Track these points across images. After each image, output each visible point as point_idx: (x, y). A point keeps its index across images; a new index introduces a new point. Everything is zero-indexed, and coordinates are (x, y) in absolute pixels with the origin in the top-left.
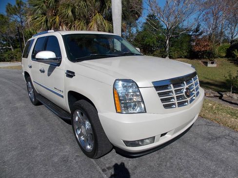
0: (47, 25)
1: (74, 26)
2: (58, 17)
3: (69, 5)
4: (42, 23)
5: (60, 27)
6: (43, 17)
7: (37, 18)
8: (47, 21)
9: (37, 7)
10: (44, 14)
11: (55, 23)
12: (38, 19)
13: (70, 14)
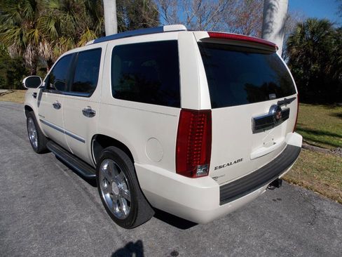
0: (21, 40)
1: (59, 45)
2: (37, 31)
3: (51, 18)
4: (14, 36)
5: (41, 44)
6: (15, 28)
7: (6, 30)
8: (21, 35)
9: (8, 15)
10: (18, 24)
11: (33, 38)
12: (8, 31)
13: (53, 29)
